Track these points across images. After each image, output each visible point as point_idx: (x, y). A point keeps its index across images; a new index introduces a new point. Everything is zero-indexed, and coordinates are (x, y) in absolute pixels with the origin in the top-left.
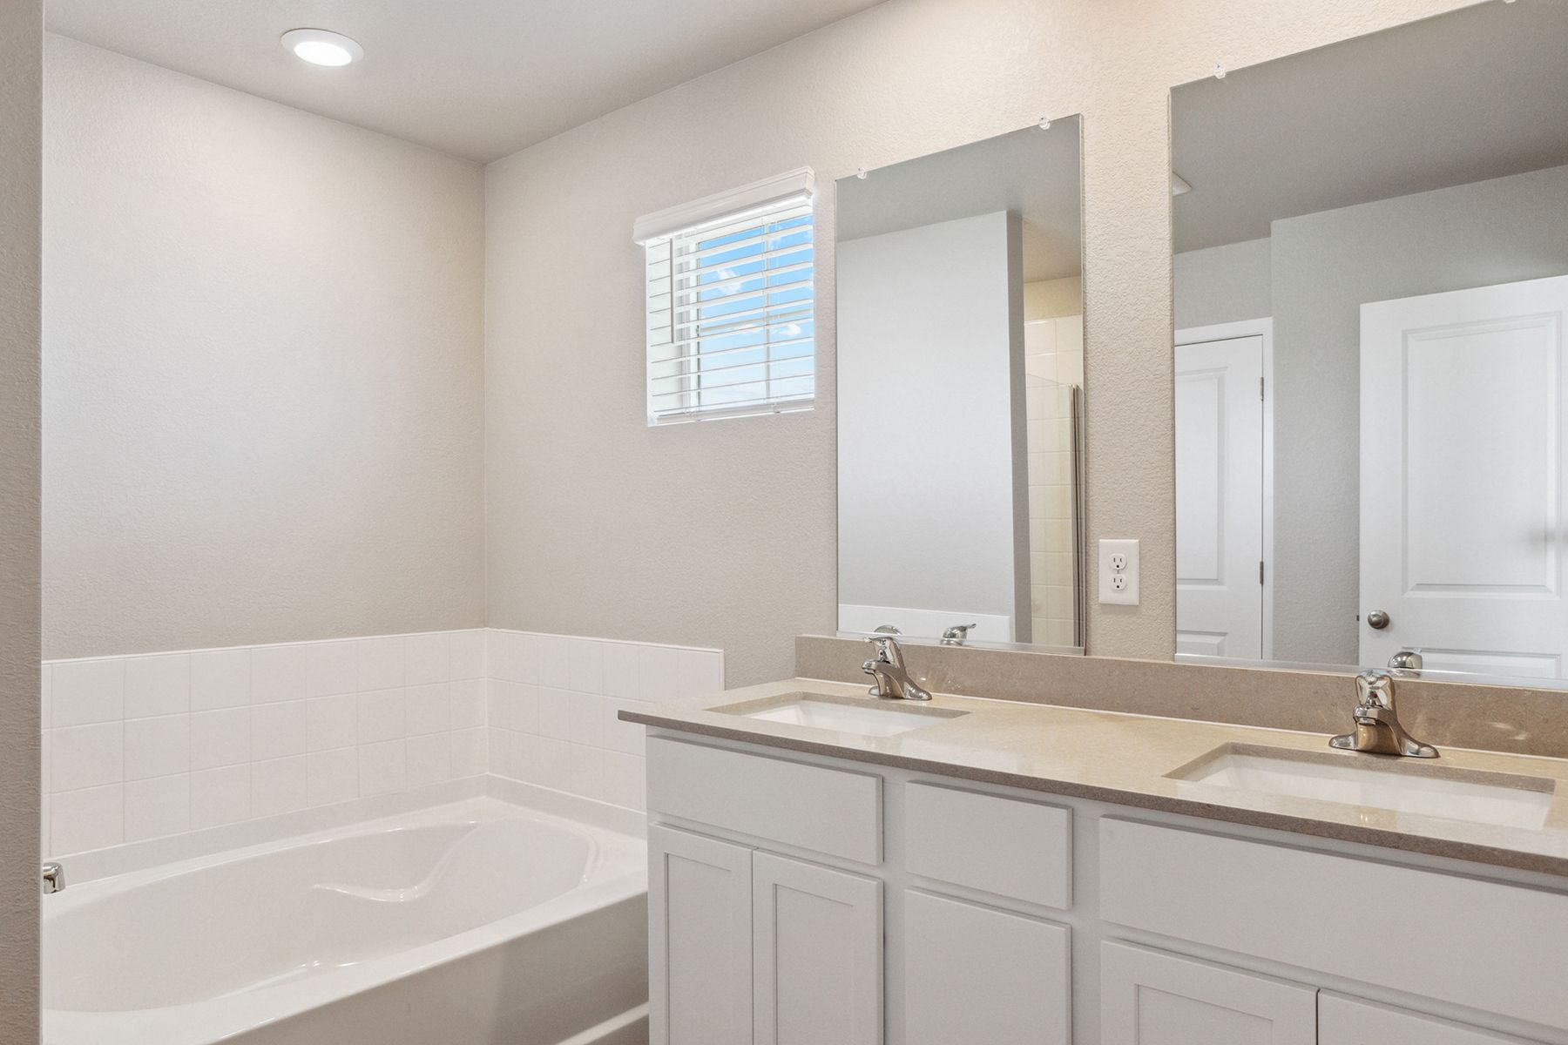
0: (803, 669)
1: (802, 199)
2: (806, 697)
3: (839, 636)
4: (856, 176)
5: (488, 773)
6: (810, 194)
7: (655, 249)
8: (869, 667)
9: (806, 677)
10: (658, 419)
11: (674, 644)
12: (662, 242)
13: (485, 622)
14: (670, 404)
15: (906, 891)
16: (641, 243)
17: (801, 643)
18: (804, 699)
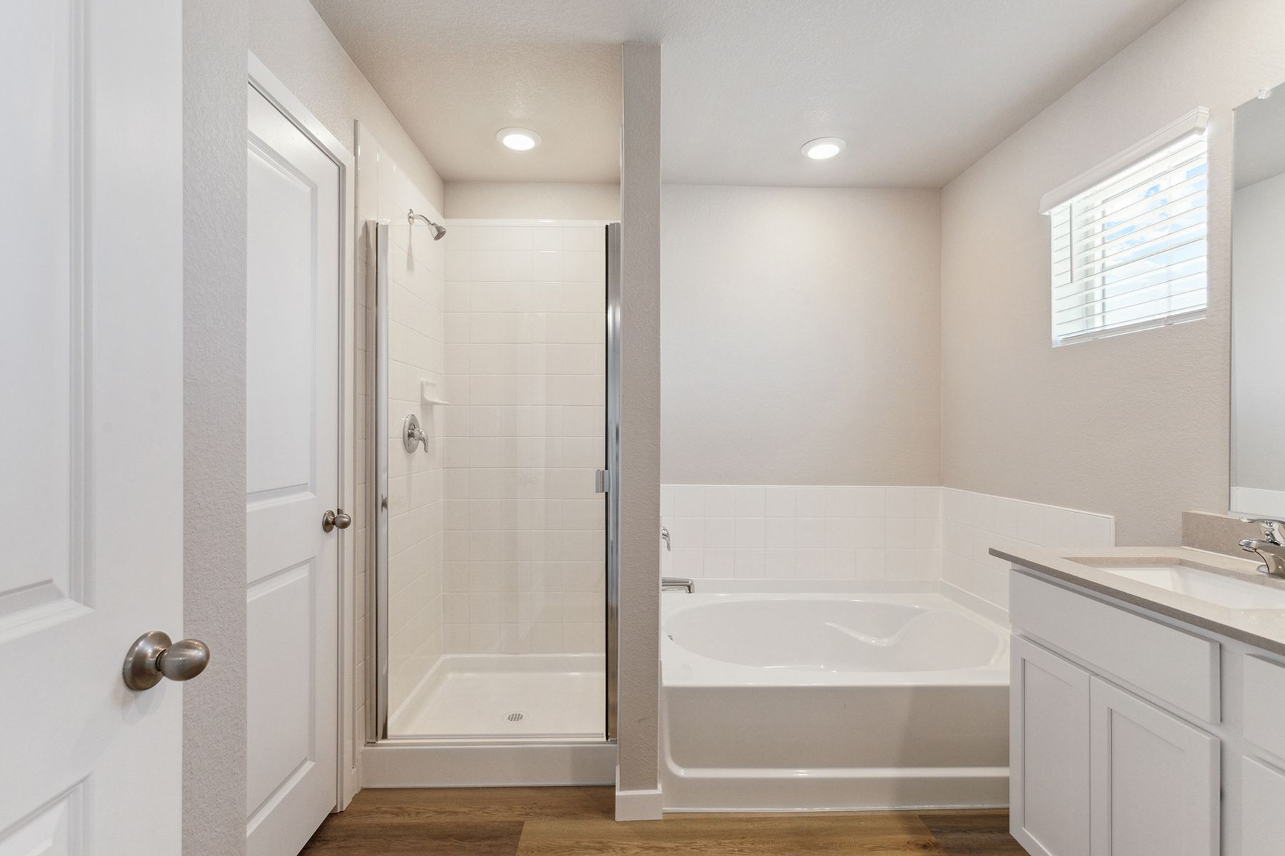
0: (1190, 539)
1: (1194, 137)
2: (1182, 563)
3: (1230, 516)
4: (1256, 98)
5: (942, 580)
6: (1202, 130)
7: (1058, 215)
8: (1248, 544)
9: (1194, 547)
10: (1061, 341)
11: (1072, 508)
12: (1063, 208)
13: (941, 482)
14: (1075, 328)
15: (1244, 757)
16: (1047, 213)
17: (1188, 518)
18: (1180, 564)
